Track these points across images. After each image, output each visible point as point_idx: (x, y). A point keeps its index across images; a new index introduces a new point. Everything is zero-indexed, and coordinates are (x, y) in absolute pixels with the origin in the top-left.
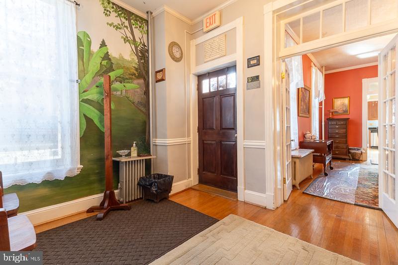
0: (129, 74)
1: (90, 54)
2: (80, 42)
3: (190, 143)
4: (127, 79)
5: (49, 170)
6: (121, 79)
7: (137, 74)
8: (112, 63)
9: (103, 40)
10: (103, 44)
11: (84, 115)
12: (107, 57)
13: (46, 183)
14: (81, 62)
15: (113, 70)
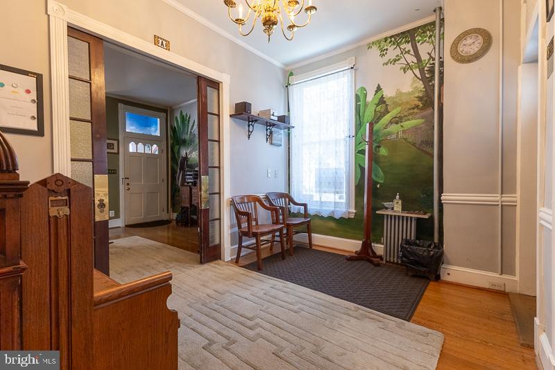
0: (410, 109)
1: (366, 105)
2: (357, 98)
3: (516, 206)
4: (406, 116)
5: (333, 209)
6: (397, 120)
7: (421, 105)
8: (387, 105)
9: (379, 85)
10: (379, 89)
11: (360, 165)
12: (382, 101)
13: (331, 218)
14: (358, 117)
15: (389, 112)
